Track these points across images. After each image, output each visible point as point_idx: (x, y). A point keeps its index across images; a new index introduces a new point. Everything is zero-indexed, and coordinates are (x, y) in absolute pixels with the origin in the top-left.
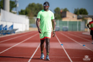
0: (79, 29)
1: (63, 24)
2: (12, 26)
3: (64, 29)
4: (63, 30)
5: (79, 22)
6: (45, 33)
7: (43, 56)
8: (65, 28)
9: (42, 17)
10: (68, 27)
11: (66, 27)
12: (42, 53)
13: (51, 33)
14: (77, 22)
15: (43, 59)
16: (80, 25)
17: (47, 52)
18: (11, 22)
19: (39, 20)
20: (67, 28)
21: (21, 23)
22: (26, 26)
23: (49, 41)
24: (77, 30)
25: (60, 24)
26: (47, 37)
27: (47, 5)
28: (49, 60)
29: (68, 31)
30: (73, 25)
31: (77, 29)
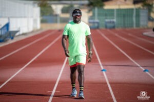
0: (138, 25)
1: (106, 15)
2: (7, 25)
3: (109, 25)
4: (106, 27)
5: (138, 10)
6: (76, 56)
7: (76, 92)
8: (110, 22)
9: (71, 32)
10: (115, 20)
11: (112, 20)
12: (73, 88)
13: (86, 56)
14: (132, 10)
15: (76, 96)
16: (138, 16)
17: (80, 86)
18: (5, 17)
19: (67, 37)
20: (113, 22)
21: (25, 17)
22: (35, 21)
23: (82, 69)
24: (132, 26)
25: (99, 15)
26: (79, 63)
27: (79, 14)
28: (83, 99)
29: (117, 29)
30: (124, 16)
31: (132, 23)
